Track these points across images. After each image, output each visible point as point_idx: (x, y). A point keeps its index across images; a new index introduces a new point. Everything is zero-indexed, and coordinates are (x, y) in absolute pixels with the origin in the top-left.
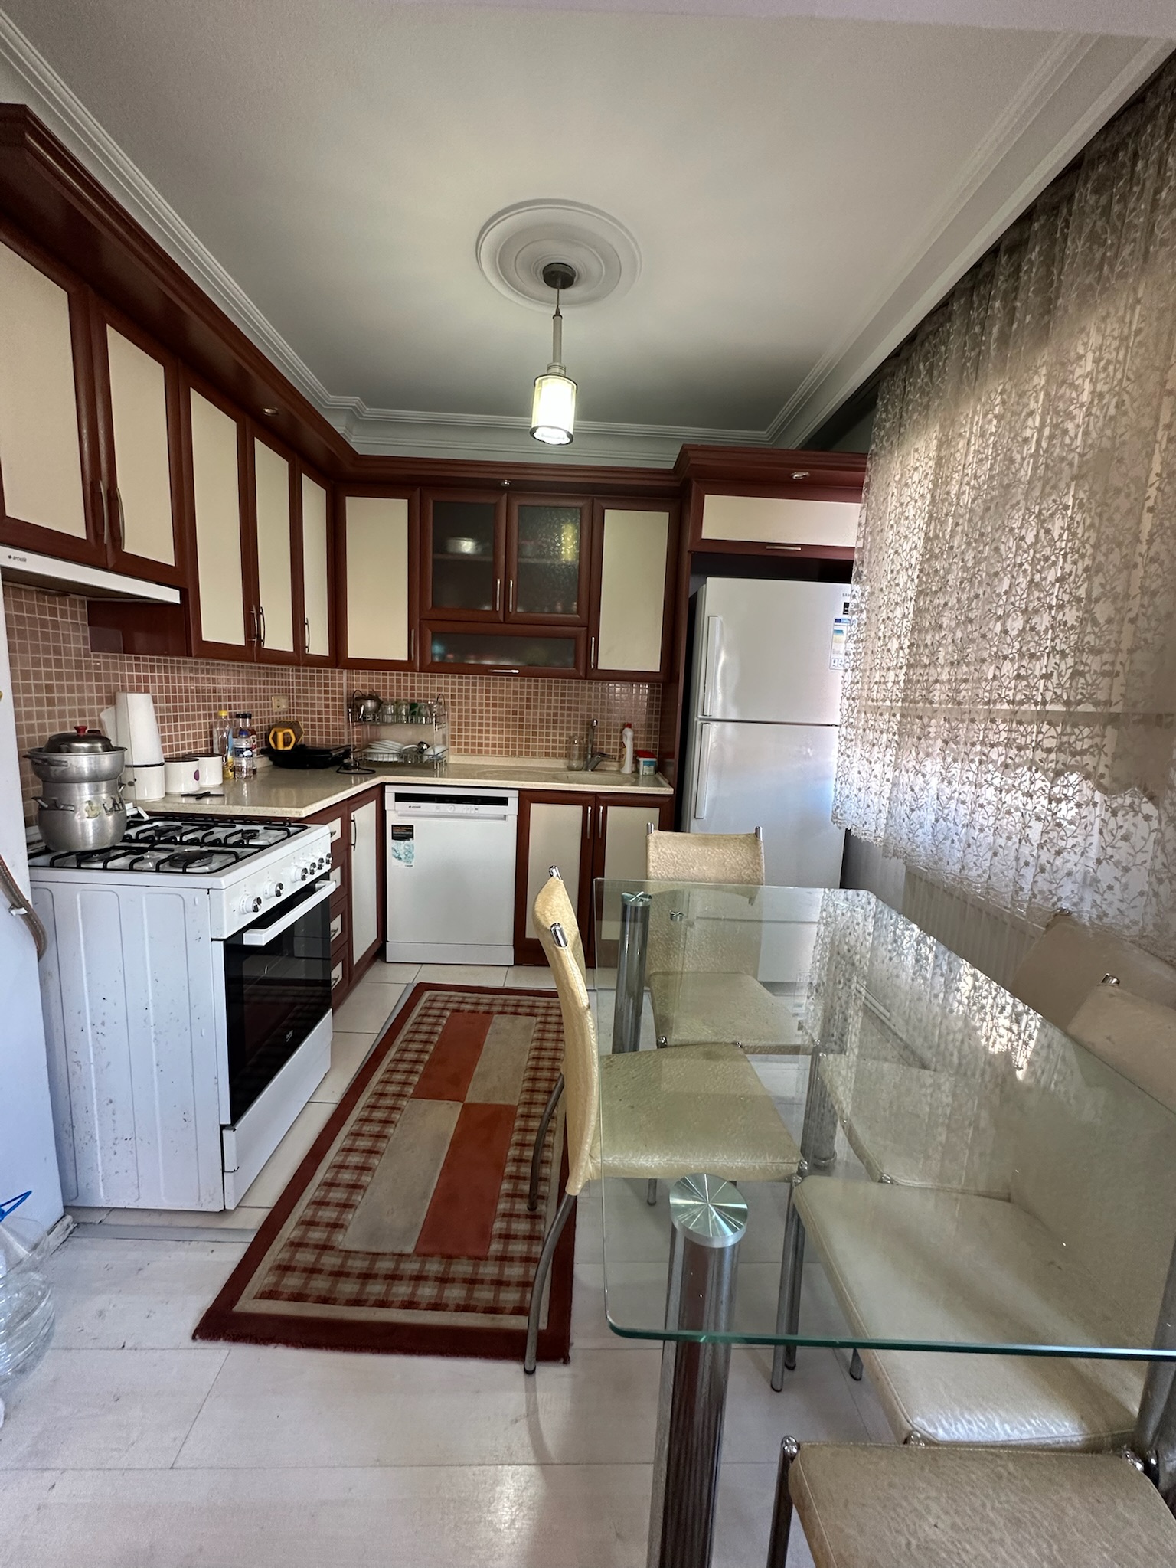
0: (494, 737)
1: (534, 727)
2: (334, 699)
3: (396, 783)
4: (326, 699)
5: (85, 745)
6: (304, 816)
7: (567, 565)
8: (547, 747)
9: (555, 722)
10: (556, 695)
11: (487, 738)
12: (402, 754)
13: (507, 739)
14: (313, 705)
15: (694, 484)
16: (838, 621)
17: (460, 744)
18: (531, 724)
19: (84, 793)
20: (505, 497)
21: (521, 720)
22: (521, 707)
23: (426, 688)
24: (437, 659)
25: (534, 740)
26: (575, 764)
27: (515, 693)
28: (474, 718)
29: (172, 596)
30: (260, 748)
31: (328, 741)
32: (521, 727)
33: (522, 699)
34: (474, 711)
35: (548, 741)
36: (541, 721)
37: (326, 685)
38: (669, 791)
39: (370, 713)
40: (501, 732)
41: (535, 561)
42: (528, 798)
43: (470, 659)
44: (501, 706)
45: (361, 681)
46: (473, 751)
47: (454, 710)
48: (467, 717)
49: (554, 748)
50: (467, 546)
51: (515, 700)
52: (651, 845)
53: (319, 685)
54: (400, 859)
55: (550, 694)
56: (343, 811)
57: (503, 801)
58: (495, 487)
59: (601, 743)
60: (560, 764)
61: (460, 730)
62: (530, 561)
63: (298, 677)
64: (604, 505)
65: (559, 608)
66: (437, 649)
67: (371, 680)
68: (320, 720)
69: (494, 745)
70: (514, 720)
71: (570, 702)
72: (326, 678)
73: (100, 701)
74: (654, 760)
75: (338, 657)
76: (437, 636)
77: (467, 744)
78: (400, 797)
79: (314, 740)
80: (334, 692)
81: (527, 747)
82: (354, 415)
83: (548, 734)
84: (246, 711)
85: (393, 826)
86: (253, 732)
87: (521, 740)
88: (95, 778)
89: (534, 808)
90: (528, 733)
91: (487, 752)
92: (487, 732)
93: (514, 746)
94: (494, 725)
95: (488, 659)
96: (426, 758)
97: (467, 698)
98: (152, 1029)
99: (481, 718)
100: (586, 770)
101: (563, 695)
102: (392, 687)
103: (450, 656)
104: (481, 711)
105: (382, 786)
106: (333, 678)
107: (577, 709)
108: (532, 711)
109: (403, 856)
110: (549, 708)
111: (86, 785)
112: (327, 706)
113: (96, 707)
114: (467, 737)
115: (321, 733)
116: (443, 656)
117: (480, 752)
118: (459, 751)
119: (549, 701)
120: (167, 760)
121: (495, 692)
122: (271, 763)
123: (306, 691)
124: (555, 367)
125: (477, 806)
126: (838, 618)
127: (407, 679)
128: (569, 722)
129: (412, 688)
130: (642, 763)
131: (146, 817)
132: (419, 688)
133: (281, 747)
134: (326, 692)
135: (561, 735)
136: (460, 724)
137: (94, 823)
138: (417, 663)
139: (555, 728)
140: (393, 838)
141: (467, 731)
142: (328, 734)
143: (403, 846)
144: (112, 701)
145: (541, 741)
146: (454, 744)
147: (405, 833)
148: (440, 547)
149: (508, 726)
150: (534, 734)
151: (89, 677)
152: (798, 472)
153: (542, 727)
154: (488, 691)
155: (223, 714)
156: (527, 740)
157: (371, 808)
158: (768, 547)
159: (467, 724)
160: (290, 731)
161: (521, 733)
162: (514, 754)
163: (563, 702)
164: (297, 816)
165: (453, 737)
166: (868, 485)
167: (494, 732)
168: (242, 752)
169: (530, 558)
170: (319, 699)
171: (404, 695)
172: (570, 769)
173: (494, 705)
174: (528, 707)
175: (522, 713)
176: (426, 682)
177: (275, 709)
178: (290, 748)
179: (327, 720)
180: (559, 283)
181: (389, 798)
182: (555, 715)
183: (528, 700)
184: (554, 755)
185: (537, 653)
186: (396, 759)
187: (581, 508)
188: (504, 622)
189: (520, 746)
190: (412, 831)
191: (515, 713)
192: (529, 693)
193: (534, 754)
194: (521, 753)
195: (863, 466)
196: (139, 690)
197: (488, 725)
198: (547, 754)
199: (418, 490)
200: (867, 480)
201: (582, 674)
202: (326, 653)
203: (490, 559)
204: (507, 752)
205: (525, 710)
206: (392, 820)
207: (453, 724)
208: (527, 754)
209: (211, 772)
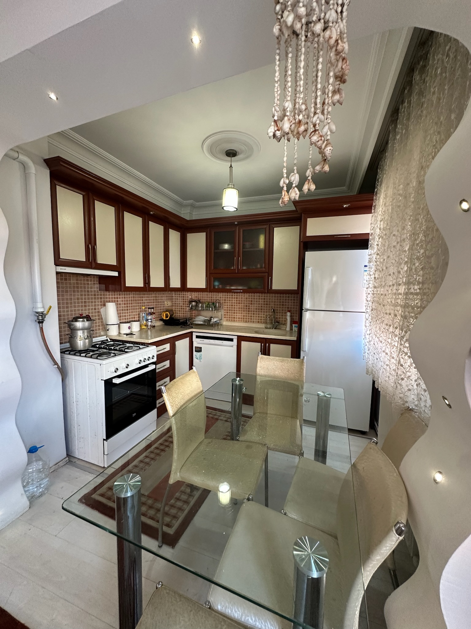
0: (239, 315)
1: (254, 311)
2: (186, 302)
3: (196, 332)
4: (183, 302)
5: (81, 320)
6: (149, 342)
7: (261, 251)
8: (258, 319)
9: (262, 309)
10: (262, 299)
11: (237, 316)
12: (205, 321)
13: (244, 316)
14: (179, 304)
15: (303, 215)
16: (365, 266)
17: (227, 317)
18: (253, 310)
19: (80, 333)
20: (238, 227)
21: (249, 309)
22: (249, 304)
23: (216, 297)
24: (216, 287)
25: (254, 317)
26: (269, 326)
27: (247, 298)
28: (232, 308)
29: (116, 274)
30: (160, 318)
31: (184, 316)
32: (249, 311)
33: (249, 301)
34: (232, 305)
35: (259, 317)
36: (256, 309)
37: (183, 297)
38: (294, 338)
39: (193, 307)
40: (242, 313)
41: (249, 250)
42: (241, 339)
43: (227, 287)
44: (242, 303)
45: (194, 295)
46: (232, 320)
47: (225, 305)
48: (230, 308)
49: (261, 320)
50: (226, 246)
51: (247, 301)
52: (259, 361)
53: (181, 297)
54: (197, 359)
55: (258, 299)
56: (172, 341)
57: (231, 340)
58: (232, 224)
59: (280, 318)
60: (263, 326)
61: (227, 313)
62: (247, 250)
63: (175, 294)
64: (273, 226)
65: (259, 266)
66: (216, 283)
67: (198, 295)
68: (181, 309)
69: (239, 318)
70: (246, 308)
71: (267, 302)
72: (183, 294)
73: (101, 305)
74: (297, 325)
75: (184, 287)
76: (216, 279)
77: (229, 318)
78: (198, 337)
79: (180, 316)
80: (186, 299)
81: (251, 319)
82: (193, 206)
83: (259, 314)
84: (153, 306)
85: (195, 347)
86: (154, 313)
87: (249, 316)
88: (83, 329)
89: (243, 342)
90: (251, 314)
91: (236, 321)
92: (237, 313)
93: (246, 319)
94: (239, 311)
95: (233, 287)
96: (211, 323)
97: (230, 300)
98: (88, 405)
99: (234, 308)
100: (272, 329)
101: (264, 299)
102: (205, 297)
103: (220, 286)
104: (234, 306)
105: (192, 333)
106: (186, 295)
107: (270, 304)
108: (253, 305)
109: (198, 358)
110: (259, 304)
111: (81, 331)
112: (183, 304)
113: (100, 307)
114: (230, 315)
115: (182, 313)
116: (218, 286)
117: (234, 320)
118: (227, 320)
119: (259, 301)
120: (120, 323)
122: (164, 323)
123: (177, 299)
125: (222, 341)
126: (366, 265)
127: (210, 295)
128: (267, 309)
129: (212, 297)
130: (294, 326)
131: (109, 340)
132: (214, 297)
133: (165, 318)
134: (183, 299)
135: (264, 314)
136: (227, 310)
137: (83, 342)
138: (209, 288)
139: (261, 312)
140: (195, 351)
141: (230, 313)
142: (184, 313)
143: (198, 354)
144: (104, 305)
145: (256, 317)
146: (225, 317)
147: (199, 350)
148: (217, 247)
149: (244, 311)
150: (254, 314)
151: (98, 298)
152: (345, 205)
153: (256, 312)
154: (237, 298)
155: (143, 308)
156: (251, 316)
157: (187, 340)
158: (335, 237)
159: (230, 310)
160: (168, 313)
161: (249, 314)
162: (246, 322)
163: (264, 302)
164: (147, 342)
165: (225, 315)
166: (375, 206)
167: (239, 313)
168: (148, 320)
169: (247, 248)
170: (181, 301)
171: (209, 299)
172: (266, 328)
173: (239, 303)
174: (251, 304)
175: (249, 306)
176: (216, 295)
177: (166, 305)
178: (168, 319)
179: (184, 309)
180: (231, 155)
181: (194, 337)
182: (262, 307)
183: (251, 301)
184: (261, 322)
185: (254, 284)
186: (201, 323)
187: (265, 228)
188: (238, 273)
189: (249, 319)
190: (201, 349)
191: (246, 306)
192: (252, 299)
193: (253, 322)
194: (249, 321)
195: (372, 198)
196: (112, 302)
197: (237, 311)
198: (258, 322)
199: (209, 229)
200: (374, 204)
201: (267, 292)
202: (179, 287)
203: (233, 250)
204: (244, 321)
205: (250, 305)
206: (195, 344)
207: (225, 310)
208: (251, 322)
209: (136, 327)
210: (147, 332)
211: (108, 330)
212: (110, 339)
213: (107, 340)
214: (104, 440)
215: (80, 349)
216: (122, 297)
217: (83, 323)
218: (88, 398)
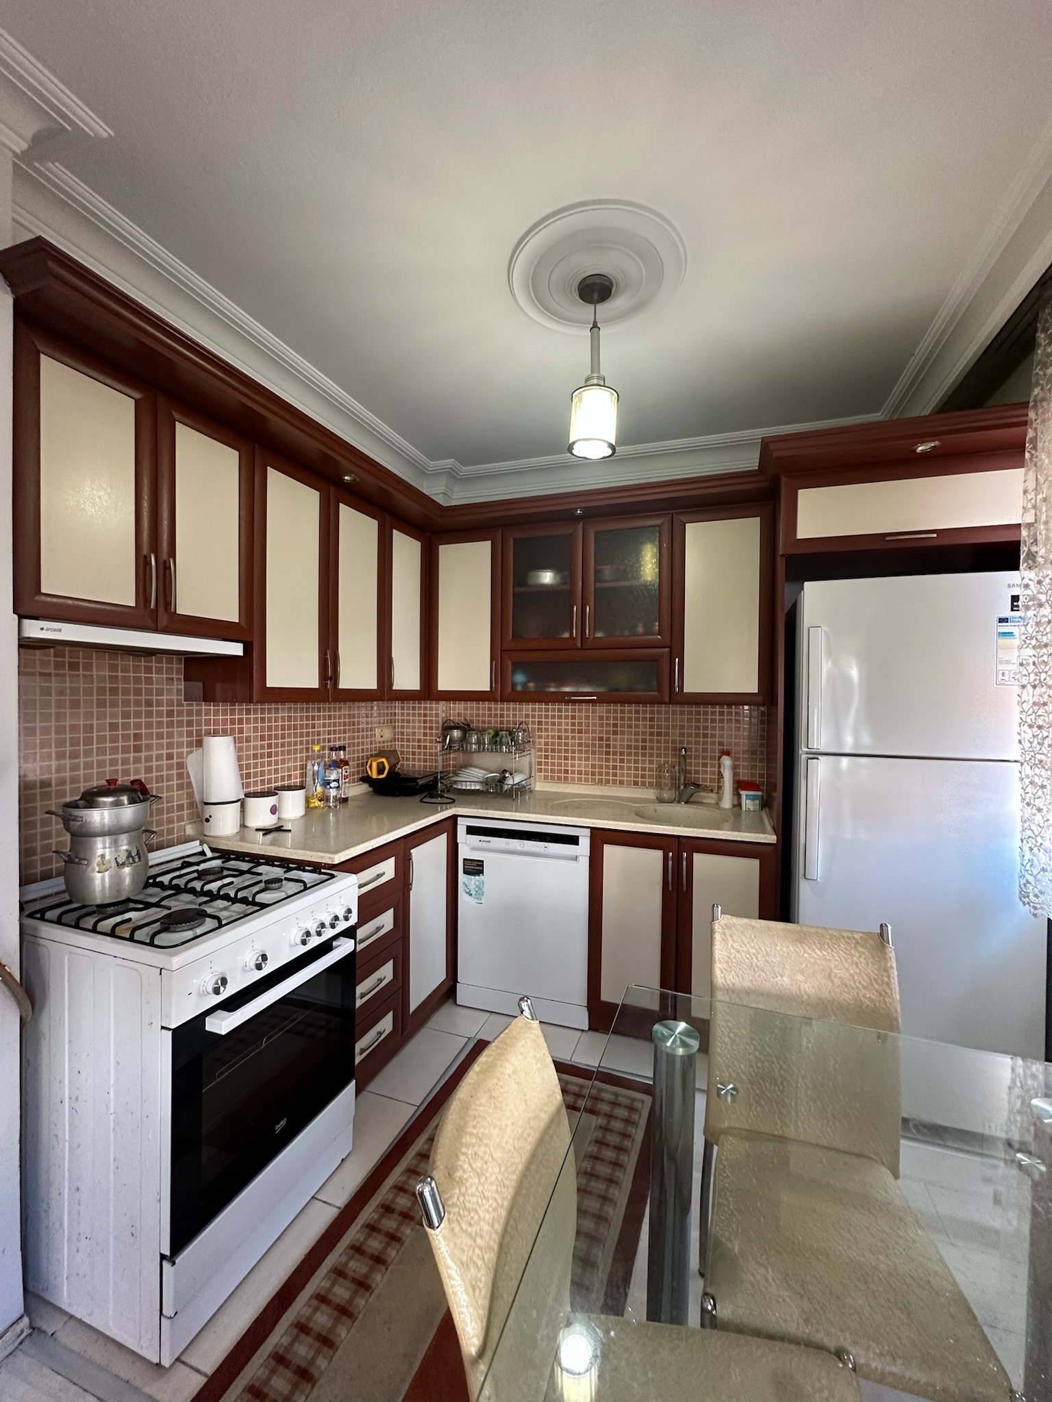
0: (579, 765)
1: (622, 754)
2: (431, 728)
3: (468, 814)
4: (425, 728)
5: (110, 799)
6: (336, 862)
7: (646, 586)
8: (636, 776)
9: (644, 748)
10: (644, 719)
11: (573, 765)
12: (486, 782)
13: (593, 766)
14: (414, 734)
15: (783, 480)
16: (1002, 620)
17: (546, 771)
18: (618, 750)
19: (101, 848)
20: (580, 526)
21: (608, 746)
22: (608, 732)
23: (514, 716)
24: (519, 688)
25: (622, 768)
26: (666, 795)
27: (601, 718)
28: (560, 744)
29: (236, 649)
30: (360, 776)
31: (425, 767)
32: (608, 753)
33: (608, 725)
34: (560, 738)
35: (636, 769)
36: (629, 747)
37: (425, 715)
38: (771, 838)
39: (455, 742)
40: (587, 759)
41: (613, 584)
42: (600, 838)
43: (549, 687)
44: (587, 732)
45: (458, 711)
46: (559, 779)
47: (540, 737)
48: (553, 744)
49: (643, 776)
50: (547, 577)
51: (601, 725)
52: (717, 937)
53: (420, 715)
54: (471, 895)
55: (636, 720)
56: (401, 850)
57: (574, 840)
58: (567, 517)
59: (697, 772)
60: (650, 794)
61: (546, 757)
62: (607, 585)
63: (403, 708)
64: (683, 518)
65: (640, 629)
66: (520, 678)
67: (466, 709)
68: (419, 747)
69: (580, 773)
70: (600, 746)
71: (659, 727)
72: (425, 708)
74: (760, 793)
75: (429, 690)
76: (517, 666)
77: (553, 771)
78: (471, 830)
79: (414, 766)
80: (431, 721)
81: (615, 775)
82: (453, 476)
83: (636, 762)
84: (342, 743)
85: (465, 860)
86: (346, 763)
87: (608, 767)
88: (113, 832)
89: (607, 849)
90: (614, 760)
91: (573, 779)
92: (573, 758)
93: (600, 774)
94: (580, 752)
95: (567, 686)
96: (506, 787)
97: (553, 724)
99: (566, 744)
100: (679, 802)
101: (652, 719)
102: (484, 715)
103: (531, 685)
104: (567, 738)
105: (454, 819)
106: (431, 709)
107: (667, 734)
108: (619, 737)
109: (473, 892)
110: (637, 733)
111: (107, 838)
112: (425, 735)
113: (185, 750)
114: (553, 764)
115: (419, 760)
116: (524, 685)
117: (566, 779)
118: (546, 777)
119: (637, 726)
120: (248, 795)
121: (580, 717)
122: (371, 789)
123: (408, 721)
124: (595, 379)
125: (546, 844)
126: (1003, 616)
127: (497, 708)
128: (659, 748)
129: (502, 716)
130: (744, 797)
131: (209, 854)
132: (508, 716)
133: (375, 776)
134: (425, 722)
135: (651, 762)
136: (546, 750)
137: (110, 876)
138: (501, 692)
139: (644, 755)
140: (465, 872)
141: (553, 758)
142: (425, 760)
143: (474, 880)
144: (200, 744)
145: (629, 768)
146: (540, 770)
147: (475, 868)
148: (521, 580)
149: (594, 753)
150: (622, 761)
152: (922, 443)
153: (629, 754)
154: (573, 717)
155: (316, 748)
156: (614, 767)
157: (441, 841)
158: (888, 538)
159: (553, 751)
160: (383, 760)
161: (607, 760)
162: (600, 782)
163: (652, 727)
164: (330, 862)
165: (540, 763)
166: (1034, 441)
167: (580, 759)
168: (329, 784)
169: (607, 581)
170: (419, 728)
171: (495, 722)
172: (661, 800)
173: (580, 731)
174: (615, 733)
175: (608, 739)
176: (514, 709)
177: (378, 738)
178: (383, 776)
179: (425, 747)
180: (596, 296)
181: (461, 830)
182: (644, 740)
183: (615, 725)
184: (643, 784)
185: (622, 678)
186: (478, 787)
187: (659, 526)
188: (581, 649)
189: (607, 774)
190: (482, 866)
191: (601, 739)
192: (615, 718)
193: (621, 783)
194: (607, 781)
195: (1024, 419)
196: (224, 733)
197: (573, 752)
198: (636, 783)
199: (500, 531)
200: (1031, 433)
201: (667, 699)
202: (417, 687)
203: (567, 587)
204: (593, 780)
205: (612, 736)
206: (464, 853)
207: (540, 750)
208: (614, 782)
209: (293, 805)
210: (324, 818)
211: (207, 820)
212: (213, 850)
213: (202, 853)
214: (163, 1257)
215: (99, 902)
216: (252, 719)
217: (116, 811)
218: (112, 1090)
